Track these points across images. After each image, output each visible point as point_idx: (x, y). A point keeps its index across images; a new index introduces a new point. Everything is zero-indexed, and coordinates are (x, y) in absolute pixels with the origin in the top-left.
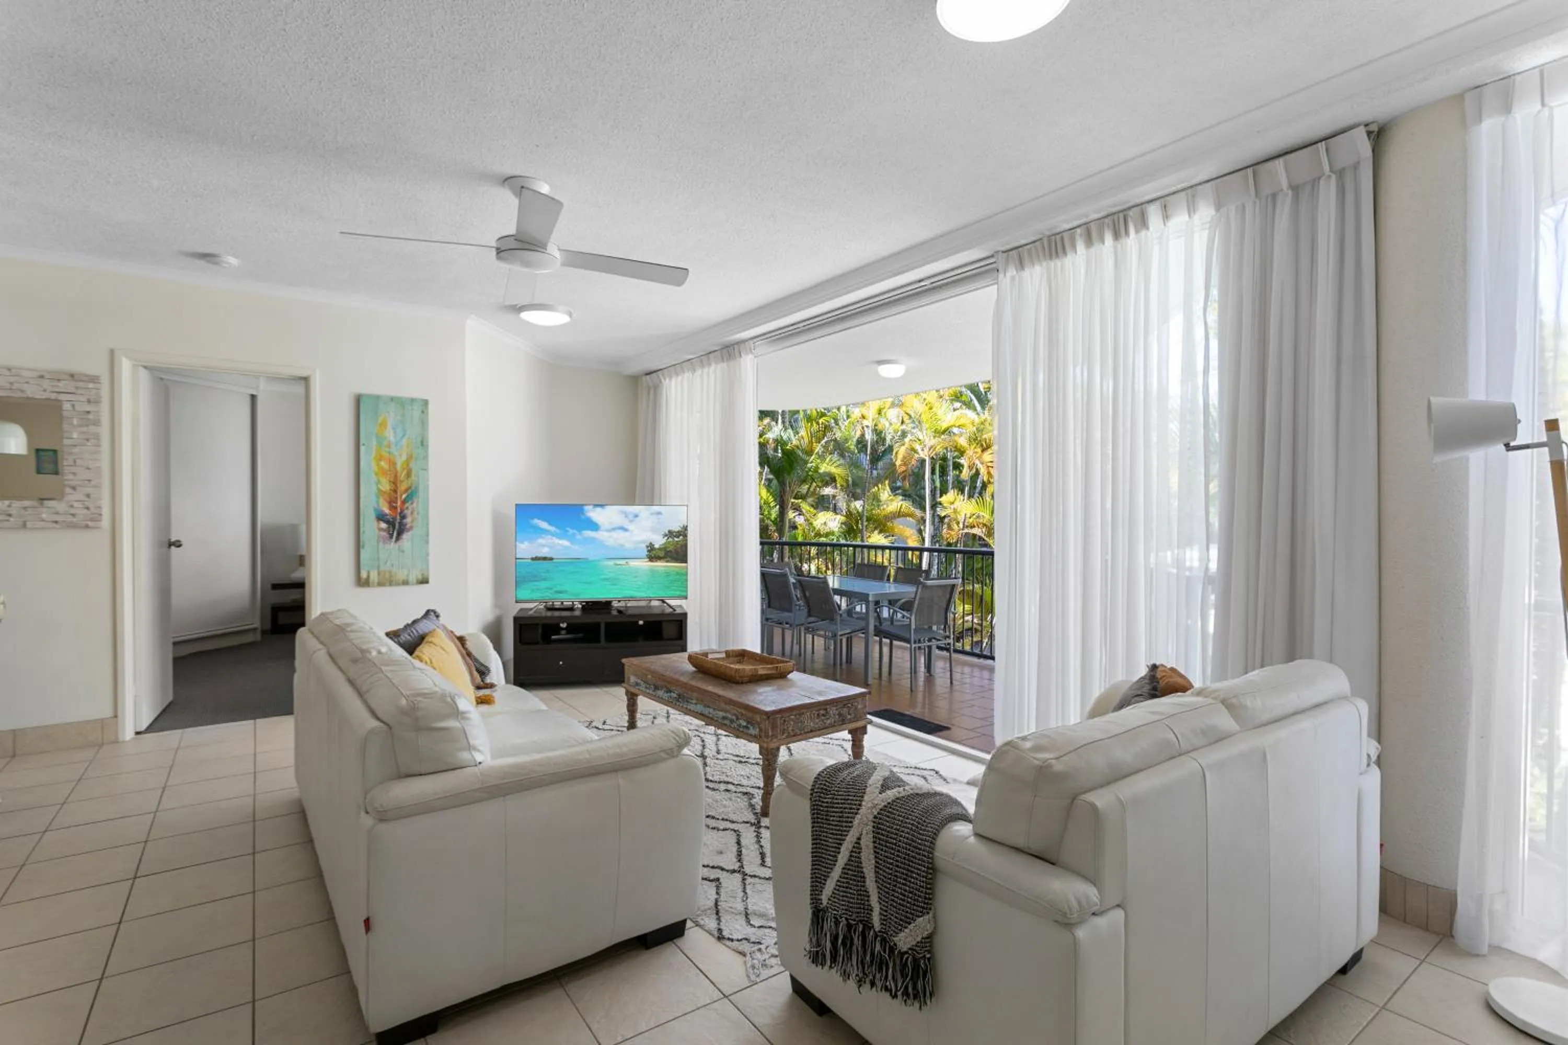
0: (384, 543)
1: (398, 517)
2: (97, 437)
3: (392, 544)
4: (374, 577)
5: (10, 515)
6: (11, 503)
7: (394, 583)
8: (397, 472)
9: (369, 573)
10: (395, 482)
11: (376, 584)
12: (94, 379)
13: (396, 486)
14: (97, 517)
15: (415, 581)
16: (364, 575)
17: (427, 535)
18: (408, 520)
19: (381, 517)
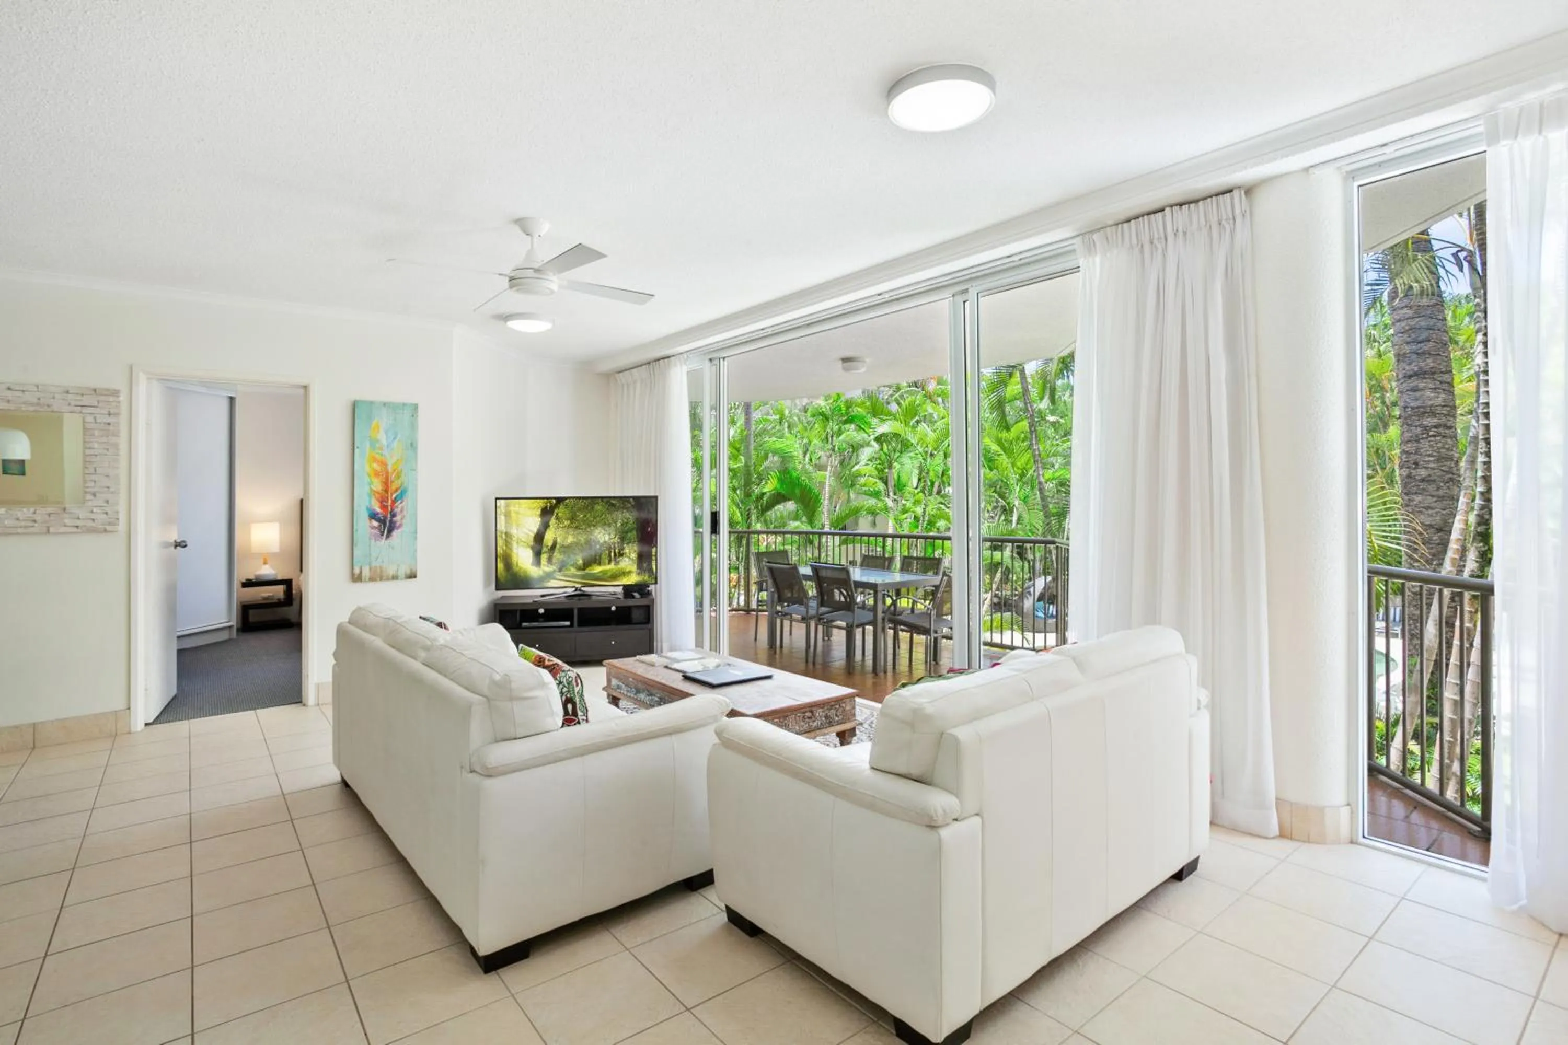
0: (376, 540)
1: (389, 516)
2: (116, 446)
3: (383, 541)
4: (366, 573)
5: (35, 521)
6: (35, 510)
7: (384, 578)
8: (387, 473)
9: (361, 568)
10: (386, 483)
11: (367, 579)
12: (116, 393)
13: (387, 486)
14: (115, 522)
15: (404, 576)
16: (357, 571)
17: (416, 532)
18: (398, 518)
19: (373, 516)
